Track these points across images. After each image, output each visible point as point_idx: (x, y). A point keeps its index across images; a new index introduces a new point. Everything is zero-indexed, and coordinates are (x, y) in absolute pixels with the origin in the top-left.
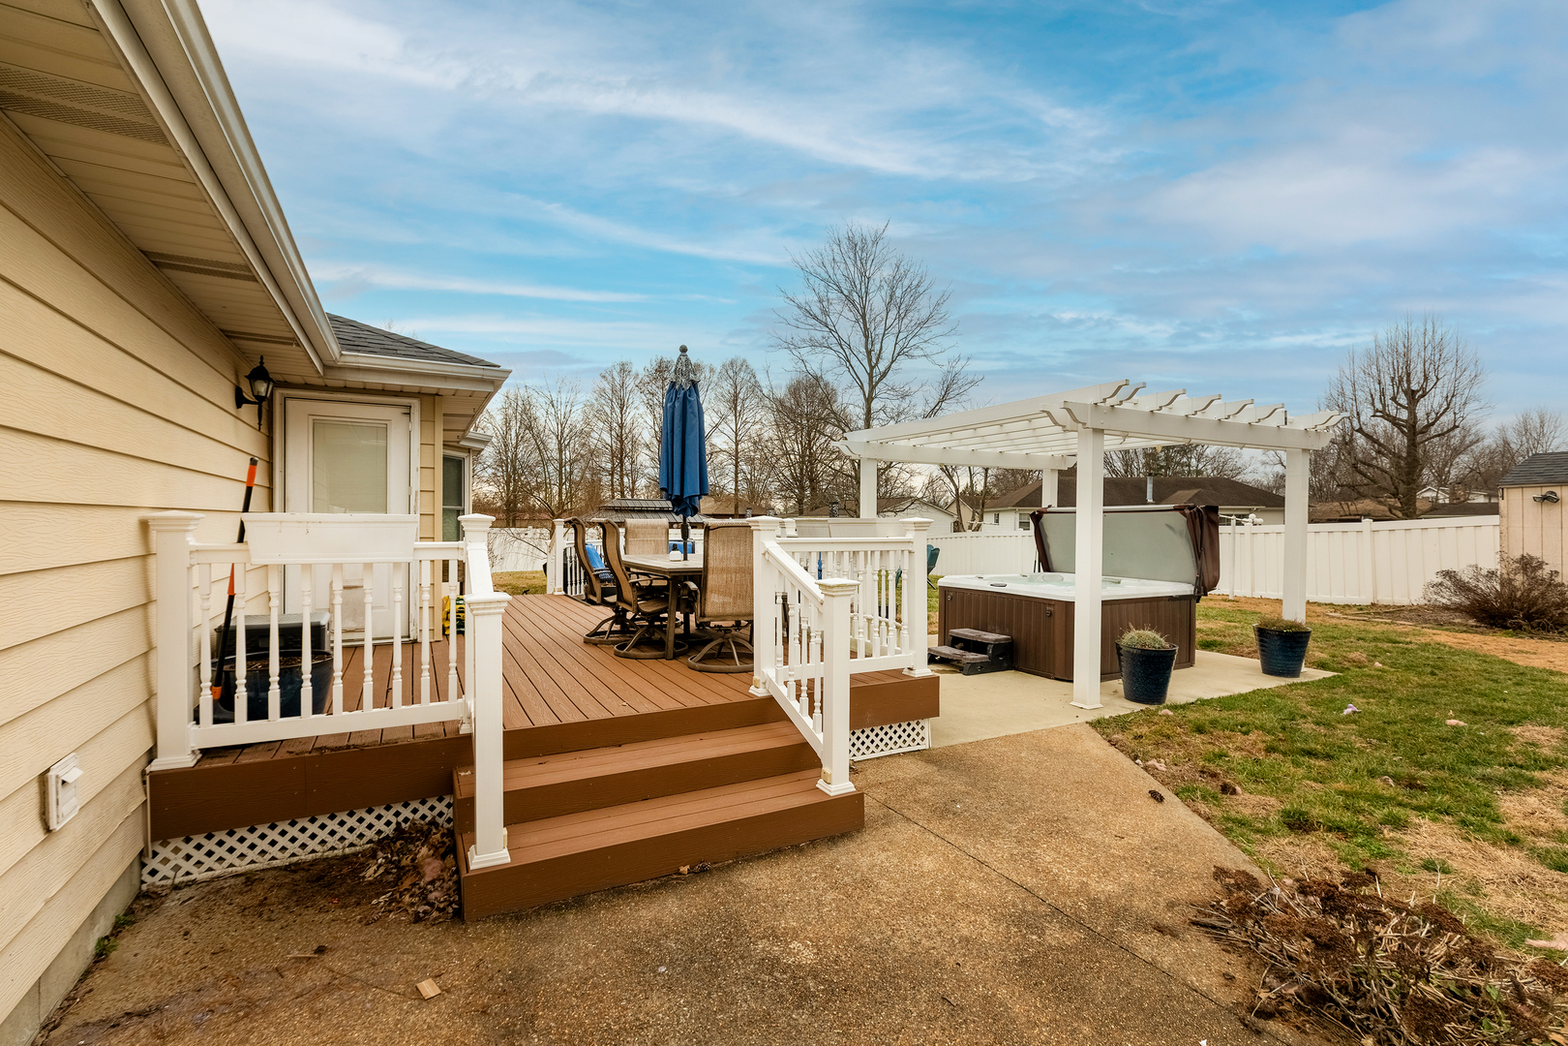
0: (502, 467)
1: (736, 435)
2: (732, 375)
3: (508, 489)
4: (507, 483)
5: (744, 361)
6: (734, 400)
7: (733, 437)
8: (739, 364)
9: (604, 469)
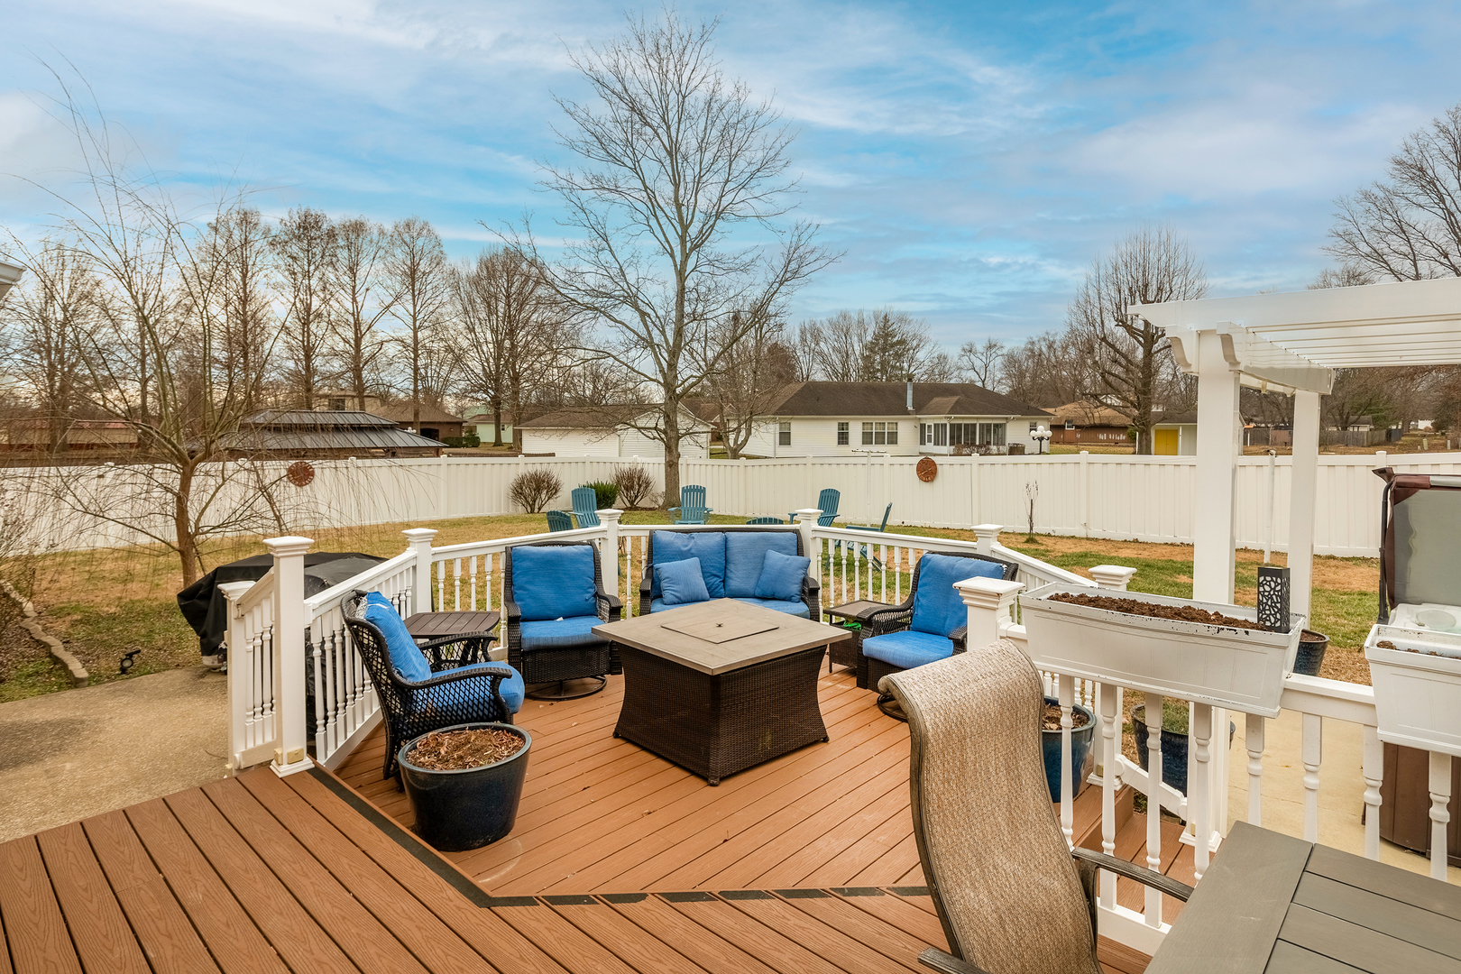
0: (39, 352)
1: (415, 320)
2: (407, 240)
3: (52, 386)
4: (51, 376)
5: (426, 224)
6: (412, 274)
7: (410, 321)
8: (418, 226)
9: (217, 361)
